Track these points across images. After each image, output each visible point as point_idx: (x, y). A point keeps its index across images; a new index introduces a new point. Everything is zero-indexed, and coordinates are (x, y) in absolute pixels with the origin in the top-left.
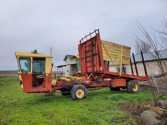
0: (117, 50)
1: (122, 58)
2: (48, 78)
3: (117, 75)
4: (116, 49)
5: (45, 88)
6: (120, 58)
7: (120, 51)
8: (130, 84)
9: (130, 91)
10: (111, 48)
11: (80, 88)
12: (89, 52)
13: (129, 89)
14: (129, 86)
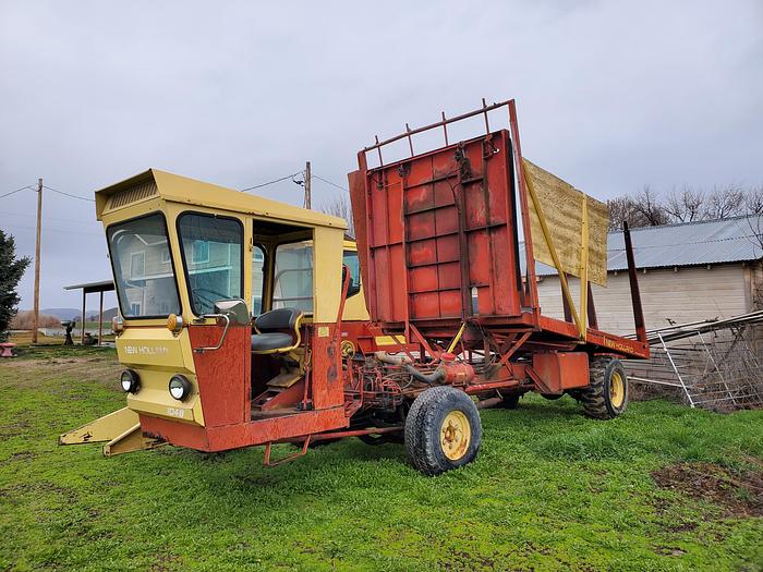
0: (569, 215)
1: (585, 254)
2: (329, 351)
3: (569, 335)
4: (567, 208)
5: (316, 416)
6: (579, 254)
7: (578, 219)
8: (601, 374)
9: (600, 406)
10: (552, 200)
11: (454, 405)
12: (432, 215)
13: (598, 396)
14: (599, 384)
